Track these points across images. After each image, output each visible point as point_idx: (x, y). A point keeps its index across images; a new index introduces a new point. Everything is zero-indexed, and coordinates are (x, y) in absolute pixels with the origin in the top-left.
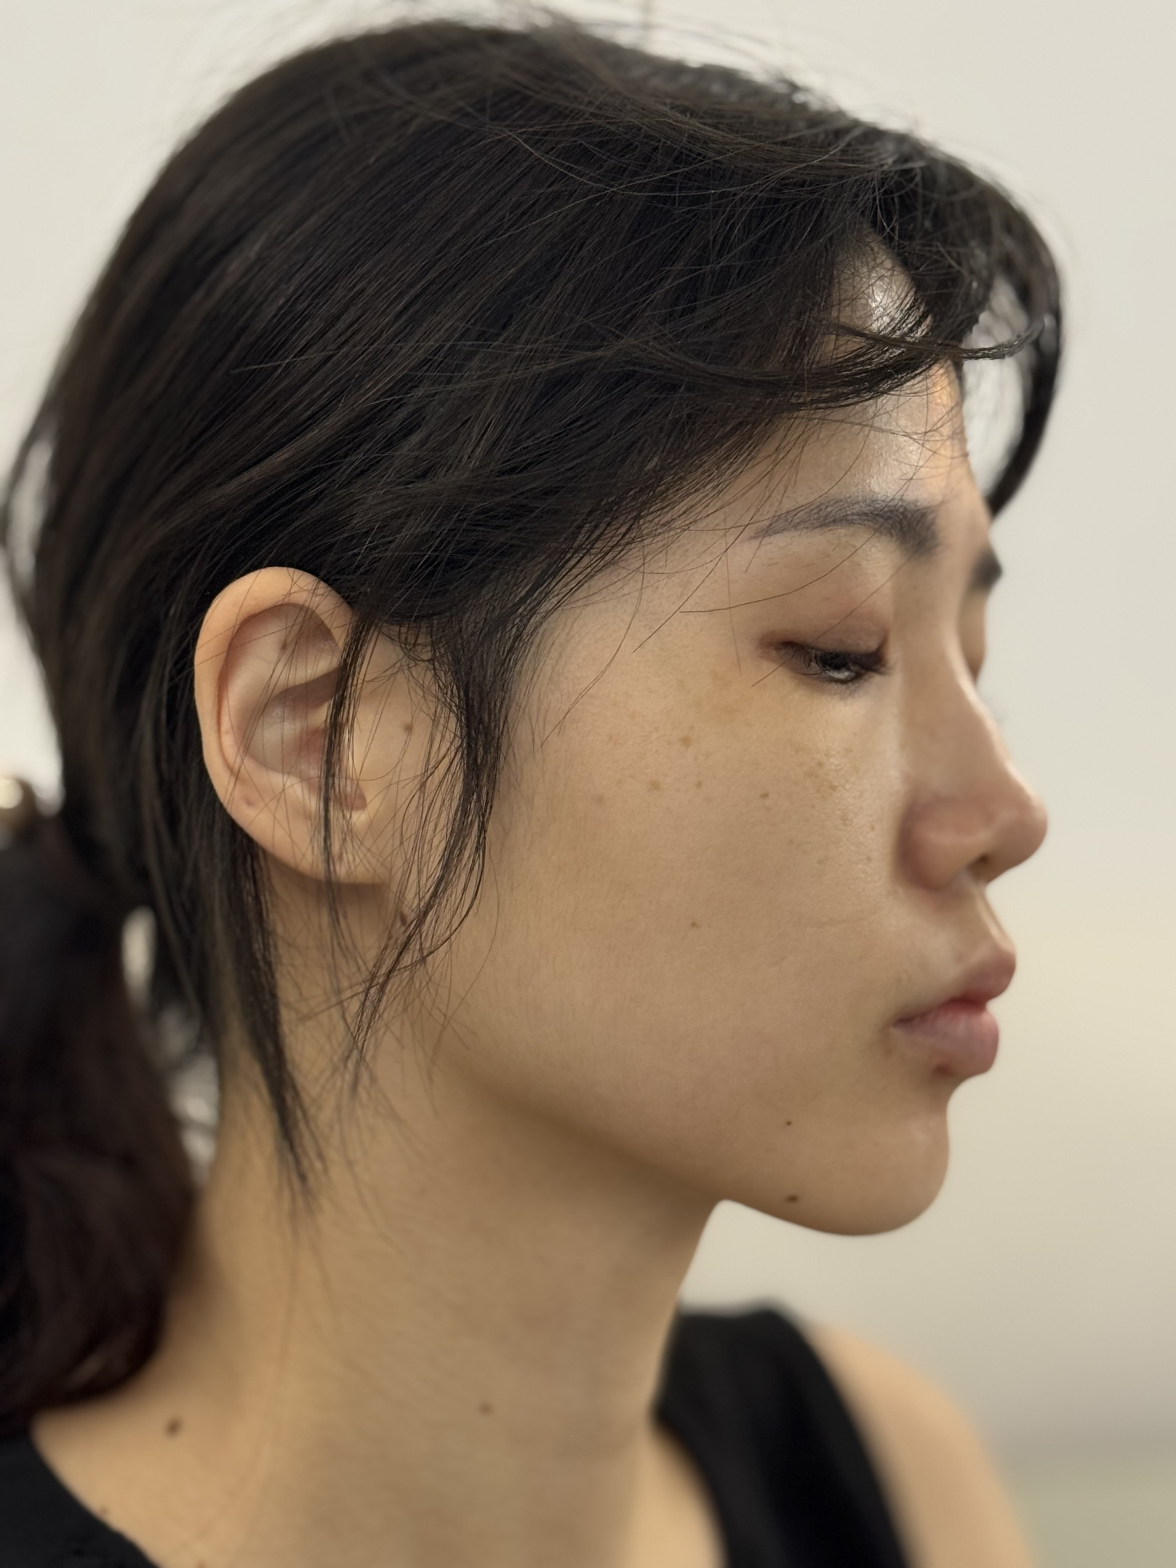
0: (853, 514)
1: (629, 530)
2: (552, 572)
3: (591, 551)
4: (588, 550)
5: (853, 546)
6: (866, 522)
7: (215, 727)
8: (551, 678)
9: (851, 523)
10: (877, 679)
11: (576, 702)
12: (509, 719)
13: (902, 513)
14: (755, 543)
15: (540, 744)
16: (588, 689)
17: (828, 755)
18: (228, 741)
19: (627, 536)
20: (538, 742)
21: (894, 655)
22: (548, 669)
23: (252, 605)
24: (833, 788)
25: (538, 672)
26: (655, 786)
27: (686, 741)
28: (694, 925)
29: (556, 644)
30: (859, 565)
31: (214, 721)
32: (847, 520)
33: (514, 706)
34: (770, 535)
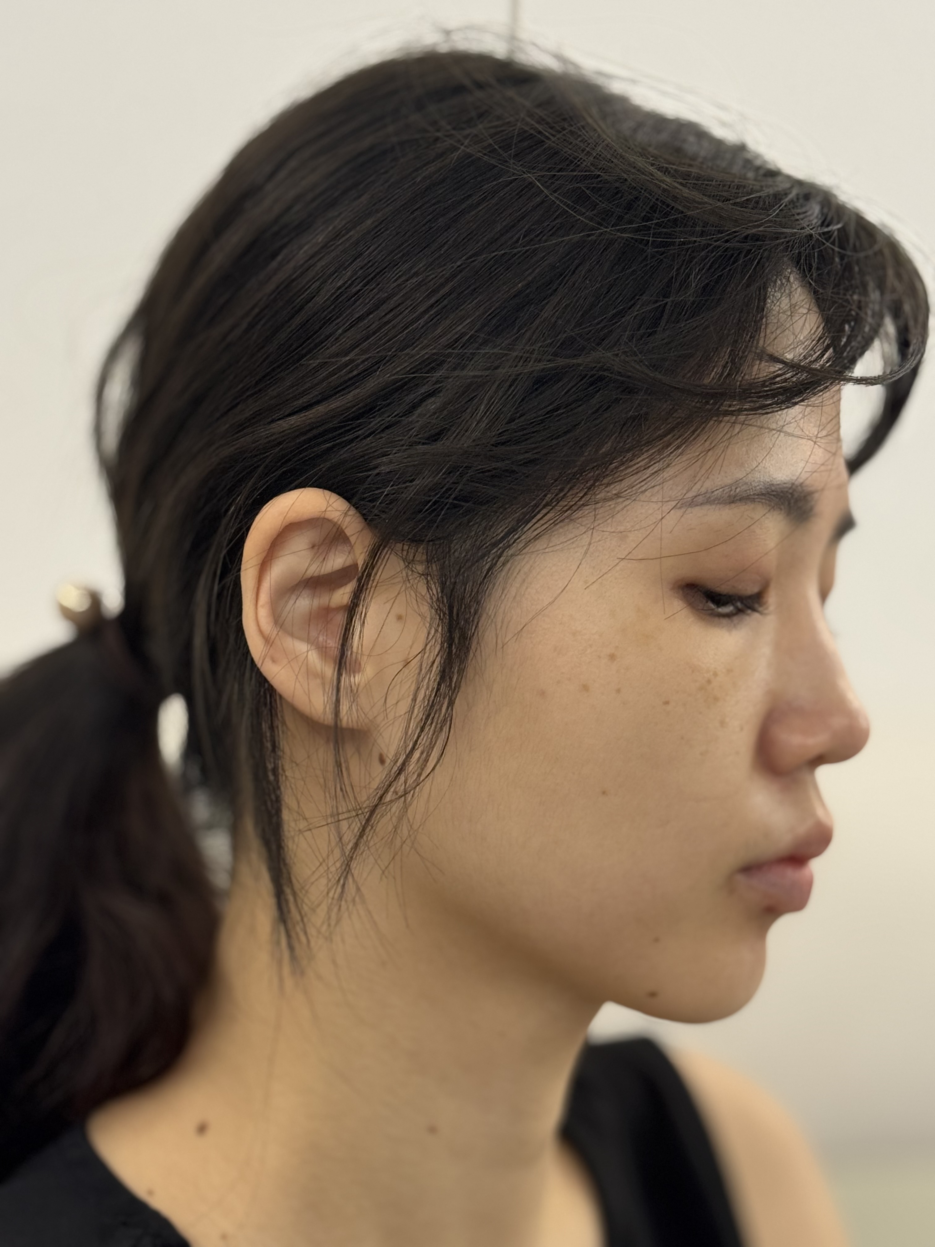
0: (754, 494)
1: (585, 494)
2: (524, 520)
3: (556, 507)
4: (554, 507)
5: (752, 518)
6: (764, 501)
7: (254, 601)
8: (515, 597)
9: (753, 500)
10: (756, 615)
11: (532, 619)
12: (480, 625)
13: (791, 494)
14: (679, 513)
15: (501, 646)
16: (542, 610)
17: (715, 674)
18: (264, 613)
19: (583, 499)
20: (500, 645)
21: (772, 599)
22: (513, 591)
23: (293, 516)
24: (716, 699)
25: (505, 592)
26: (585, 688)
27: (612, 657)
28: (604, 793)
29: (522, 572)
30: (754, 532)
31: (254, 596)
32: (749, 498)
33: (484, 616)
34: (692, 507)
